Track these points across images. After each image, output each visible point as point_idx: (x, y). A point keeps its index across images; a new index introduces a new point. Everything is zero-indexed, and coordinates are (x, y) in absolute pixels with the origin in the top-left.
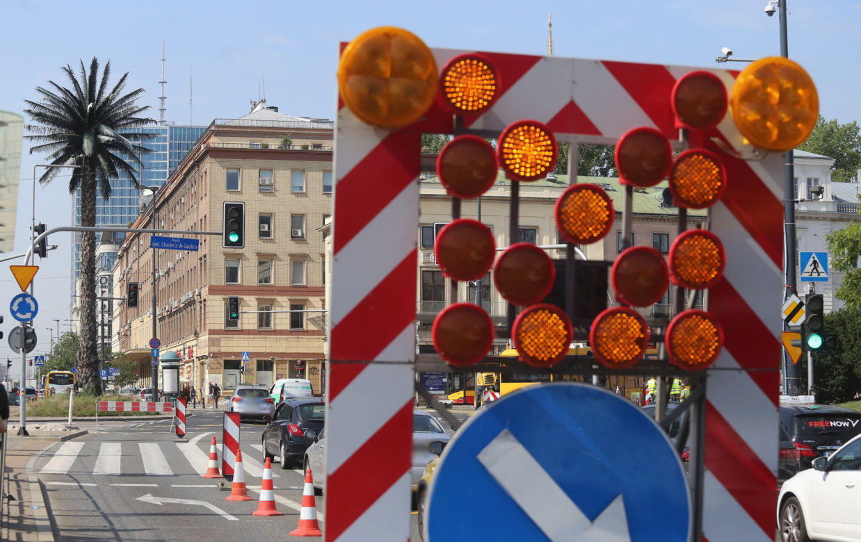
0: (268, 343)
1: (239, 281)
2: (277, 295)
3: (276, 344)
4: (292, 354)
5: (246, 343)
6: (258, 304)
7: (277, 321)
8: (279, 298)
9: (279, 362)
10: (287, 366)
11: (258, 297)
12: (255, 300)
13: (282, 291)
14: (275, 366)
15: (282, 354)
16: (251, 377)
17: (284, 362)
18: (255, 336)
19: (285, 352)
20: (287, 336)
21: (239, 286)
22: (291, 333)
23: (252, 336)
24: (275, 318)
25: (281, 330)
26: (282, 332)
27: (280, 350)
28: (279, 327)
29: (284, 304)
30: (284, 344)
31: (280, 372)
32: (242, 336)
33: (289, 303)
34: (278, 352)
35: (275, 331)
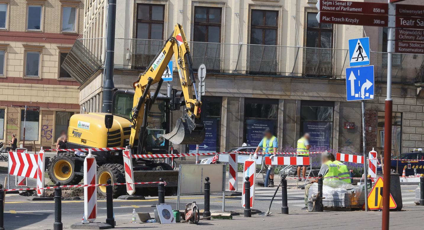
0: (34, 93)
1: (7, 27)
2: (46, 42)
3: (42, 93)
4: (59, 105)
5: (10, 92)
6: (25, 51)
7: (45, 70)
8: (47, 46)
9: (46, 113)
10: (53, 117)
11: (25, 43)
12: (22, 46)
13: (52, 38)
14: (40, 116)
15: (48, 105)
16: (14, 127)
17: (51, 113)
18: (21, 84)
19: (52, 102)
20: (55, 86)
21: (5, 31)
22: (59, 82)
23: (17, 84)
24: (42, 67)
25: (49, 80)
26: (49, 82)
27: (47, 100)
28: (46, 76)
29: (52, 52)
30: (51, 93)
31: (45, 123)
32: (7, 84)
33: (58, 51)
34: (44, 101)
35: (42, 79)
